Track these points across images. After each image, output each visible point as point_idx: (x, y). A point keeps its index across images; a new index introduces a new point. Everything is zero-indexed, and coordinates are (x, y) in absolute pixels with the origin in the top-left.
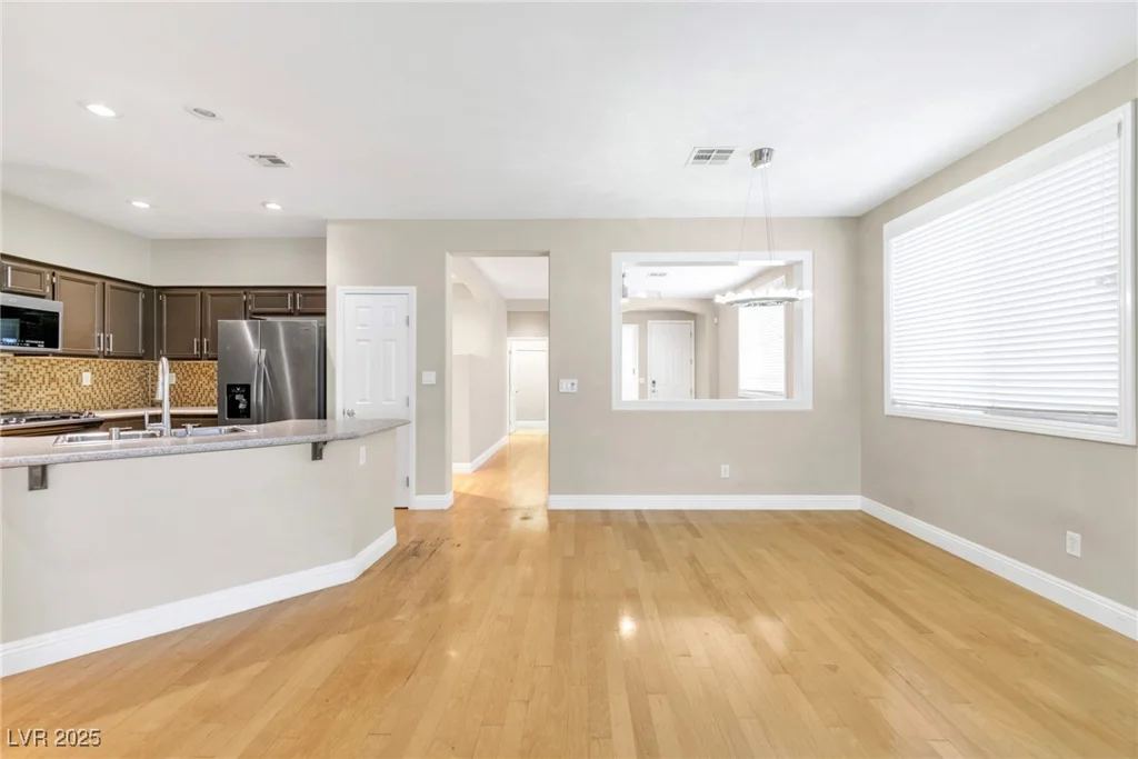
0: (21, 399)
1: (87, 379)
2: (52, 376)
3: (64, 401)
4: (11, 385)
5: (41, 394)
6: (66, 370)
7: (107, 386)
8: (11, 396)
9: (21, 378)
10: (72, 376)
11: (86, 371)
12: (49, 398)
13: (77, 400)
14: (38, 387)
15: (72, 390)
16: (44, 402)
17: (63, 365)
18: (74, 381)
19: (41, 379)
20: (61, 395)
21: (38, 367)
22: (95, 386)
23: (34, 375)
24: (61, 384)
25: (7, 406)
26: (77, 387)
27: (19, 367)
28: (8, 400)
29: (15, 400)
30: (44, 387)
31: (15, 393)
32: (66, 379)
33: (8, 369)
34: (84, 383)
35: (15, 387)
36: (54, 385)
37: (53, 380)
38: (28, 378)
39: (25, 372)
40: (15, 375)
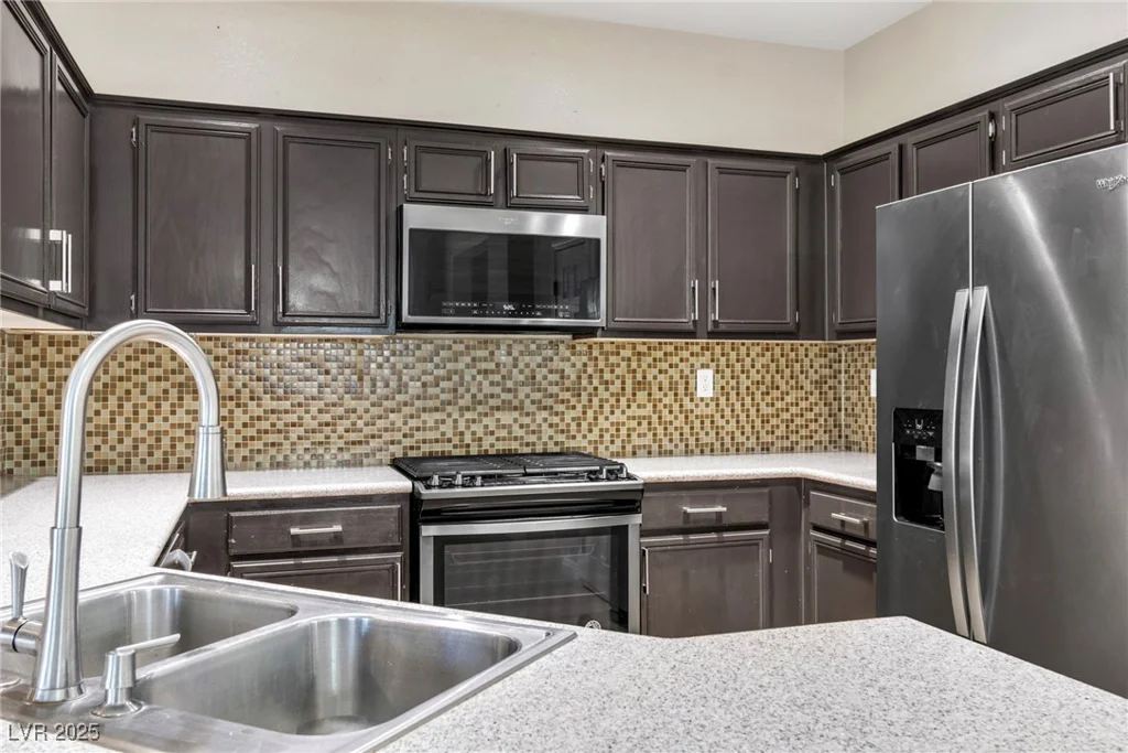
0: (584, 425)
1: (705, 384)
2: (639, 377)
3: (660, 431)
4: (567, 395)
5: (618, 416)
6: (665, 366)
7: (748, 400)
8: (568, 419)
9: (584, 382)
10: (677, 377)
11: (702, 366)
12: (634, 424)
13: (687, 430)
14: (613, 401)
15: (676, 407)
16: (623, 431)
17: (660, 354)
18: (681, 391)
19: (618, 383)
20: (655, 418)
21: (613, 359)
22: (723, 400)
23: (607, 376)
24: (657, 395)
25: (561, 438)
26: (686, 400)
27: (579, 361)
28: (562, 426)
29: (573, 426)
30: (623, 401)
31: (573, 414)
32: (666, 385)
33: (561, 365)
34: (700, 393)
35: (573, 401)
36: (642, 396)
37: (640, 385)
38: (596, 382)
39: (590, 370)
40: (573, 377)
